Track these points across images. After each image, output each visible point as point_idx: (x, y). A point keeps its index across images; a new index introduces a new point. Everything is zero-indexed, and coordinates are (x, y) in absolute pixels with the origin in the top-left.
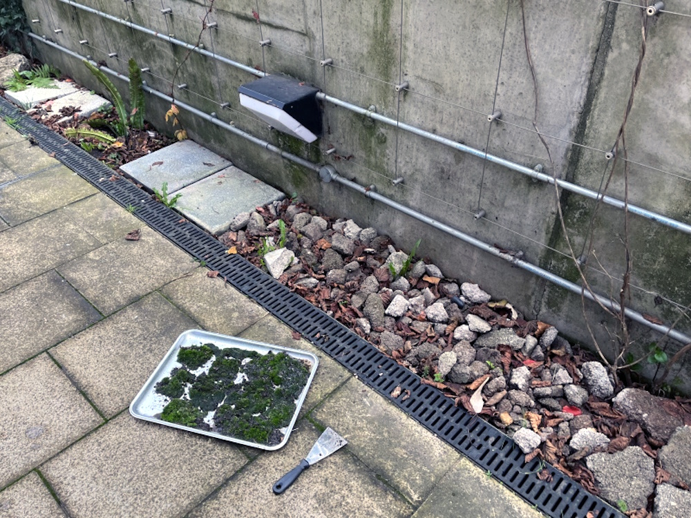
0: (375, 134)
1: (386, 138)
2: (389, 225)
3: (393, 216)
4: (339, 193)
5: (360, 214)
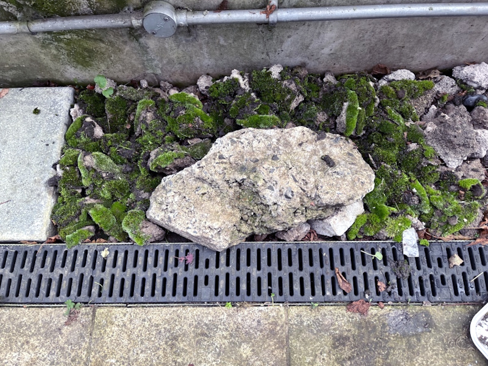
2: (308, 47)
3: (317, 31)
4: (187, 41)
5: (241, 55)
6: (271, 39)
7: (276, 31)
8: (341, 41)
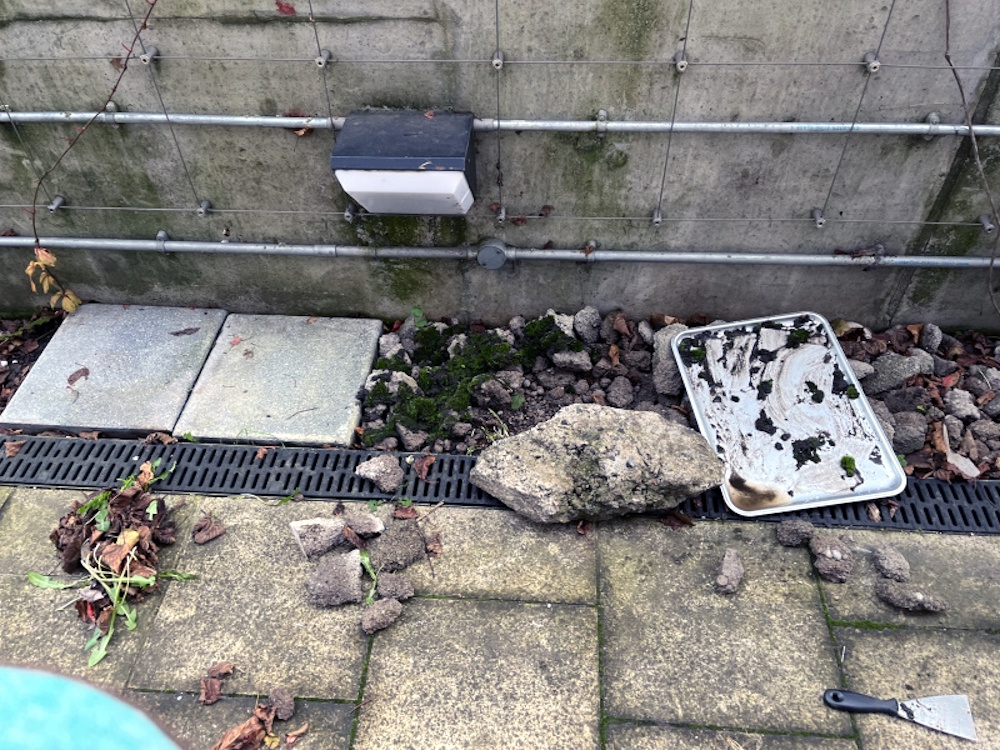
0: (603, 157)
1: (626, 157)
2: (622, 291)
3: (631, 275)
4: (509, 278)
5: (558, 296)
6: (588, 280)
7: (593, 273)
8: (654, 286)
